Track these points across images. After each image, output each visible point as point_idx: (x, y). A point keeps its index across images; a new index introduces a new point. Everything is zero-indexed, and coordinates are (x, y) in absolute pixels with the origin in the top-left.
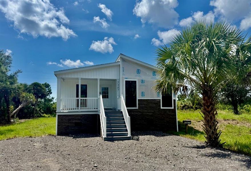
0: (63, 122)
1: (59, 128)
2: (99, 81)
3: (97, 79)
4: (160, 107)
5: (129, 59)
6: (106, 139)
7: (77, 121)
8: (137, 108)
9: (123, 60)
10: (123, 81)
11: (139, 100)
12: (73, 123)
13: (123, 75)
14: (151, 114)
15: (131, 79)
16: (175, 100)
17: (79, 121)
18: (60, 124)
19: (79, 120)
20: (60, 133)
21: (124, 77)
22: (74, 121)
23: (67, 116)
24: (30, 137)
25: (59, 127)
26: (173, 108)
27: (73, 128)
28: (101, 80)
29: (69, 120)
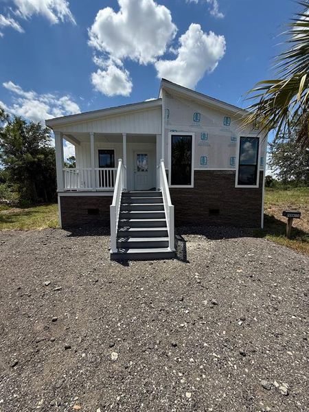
0: (69, 208)
2: (124, 138)
3: (121, 135)
4: (234, 184)
6: (114, 257)
7: (91, 207)
8: (192, 186)
10: (167, 136)
11: (195, 172)
12: (85, 209)
13: (168, 124)
14: (216, 197)
15: (182, 131)
16: (262, 172)
17: (94, 208)
18: (65, 211)
19: (94, 204)
20: (65, 226)
21: (170, 127)
23: (75, 199)
25: (63, 216)
26: (257, 186)
27: (85, 218)
28: (128, 135)
29: (79, 204)
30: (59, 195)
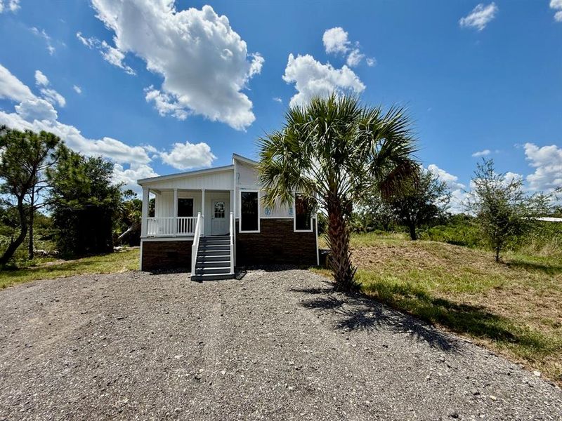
0: (150, 252)
1: (145, 260)
2: (203, 193)
3: (200, 191)
4: (293, 229)
5: (246, 161)
6: (193, 279)
7: (171, 251)
8: (259, 231)
9: (238, 162)
10: (237, 193)
11: (261, 219)
12: (165, 253)
13: (238, 183)
14: (279, 240)
15: (250, 189)
16: (314, 220)
17: (174, 251)
18: (146, 255)
19: (173, 248)
20: (145, 268)
21: (240, 186)
22: (167, 251)
23: (156, 244)
26: (312, 231)
27: (165, 261)
28: (206, 191)
29: (160, 248)
30: (142, 240)
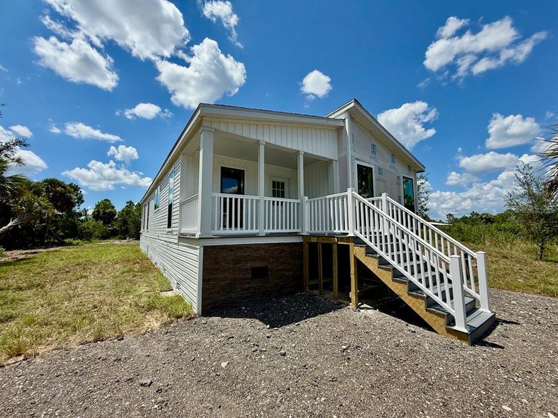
0: (218, 269)
1: (208, 289)
6: (473, 339)
7: (256, 264)
10: (352, 163)
12: (247, 270)
13: (353, 150)
17: (261, 264)
18: (211, 276)
19: (261, 259)
21: (355, 155)
22: (249, 265)
23: (230, 251)
24: (96, 341)
25: (207, 286)
27: (246, 286)
